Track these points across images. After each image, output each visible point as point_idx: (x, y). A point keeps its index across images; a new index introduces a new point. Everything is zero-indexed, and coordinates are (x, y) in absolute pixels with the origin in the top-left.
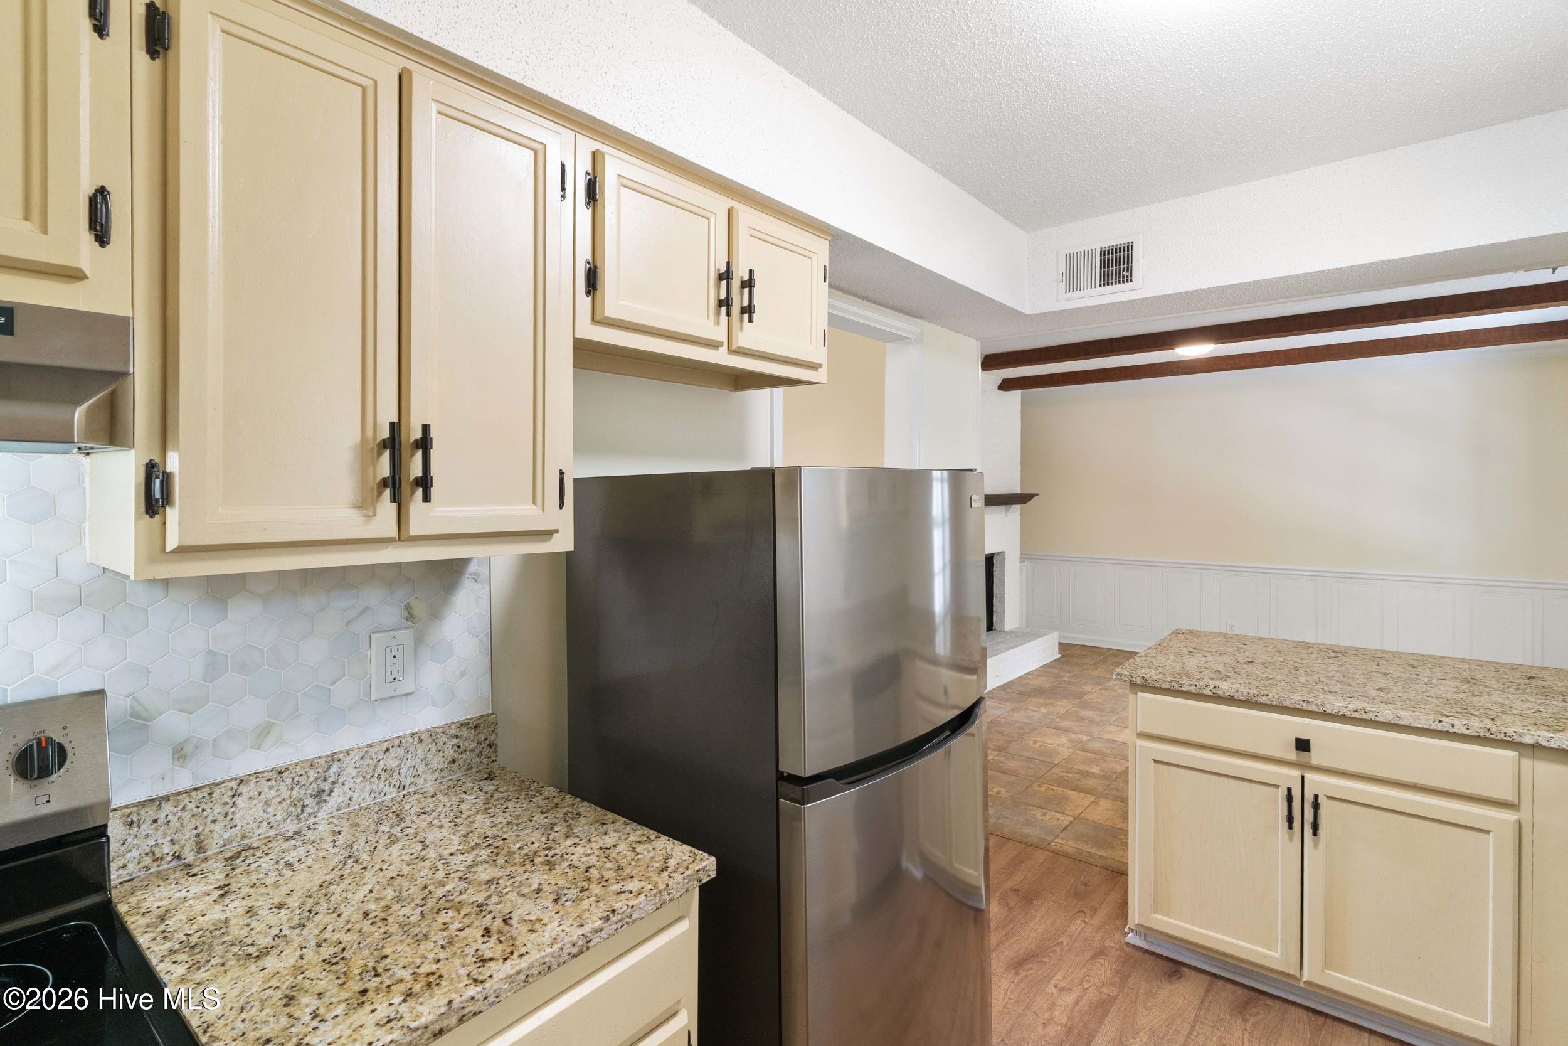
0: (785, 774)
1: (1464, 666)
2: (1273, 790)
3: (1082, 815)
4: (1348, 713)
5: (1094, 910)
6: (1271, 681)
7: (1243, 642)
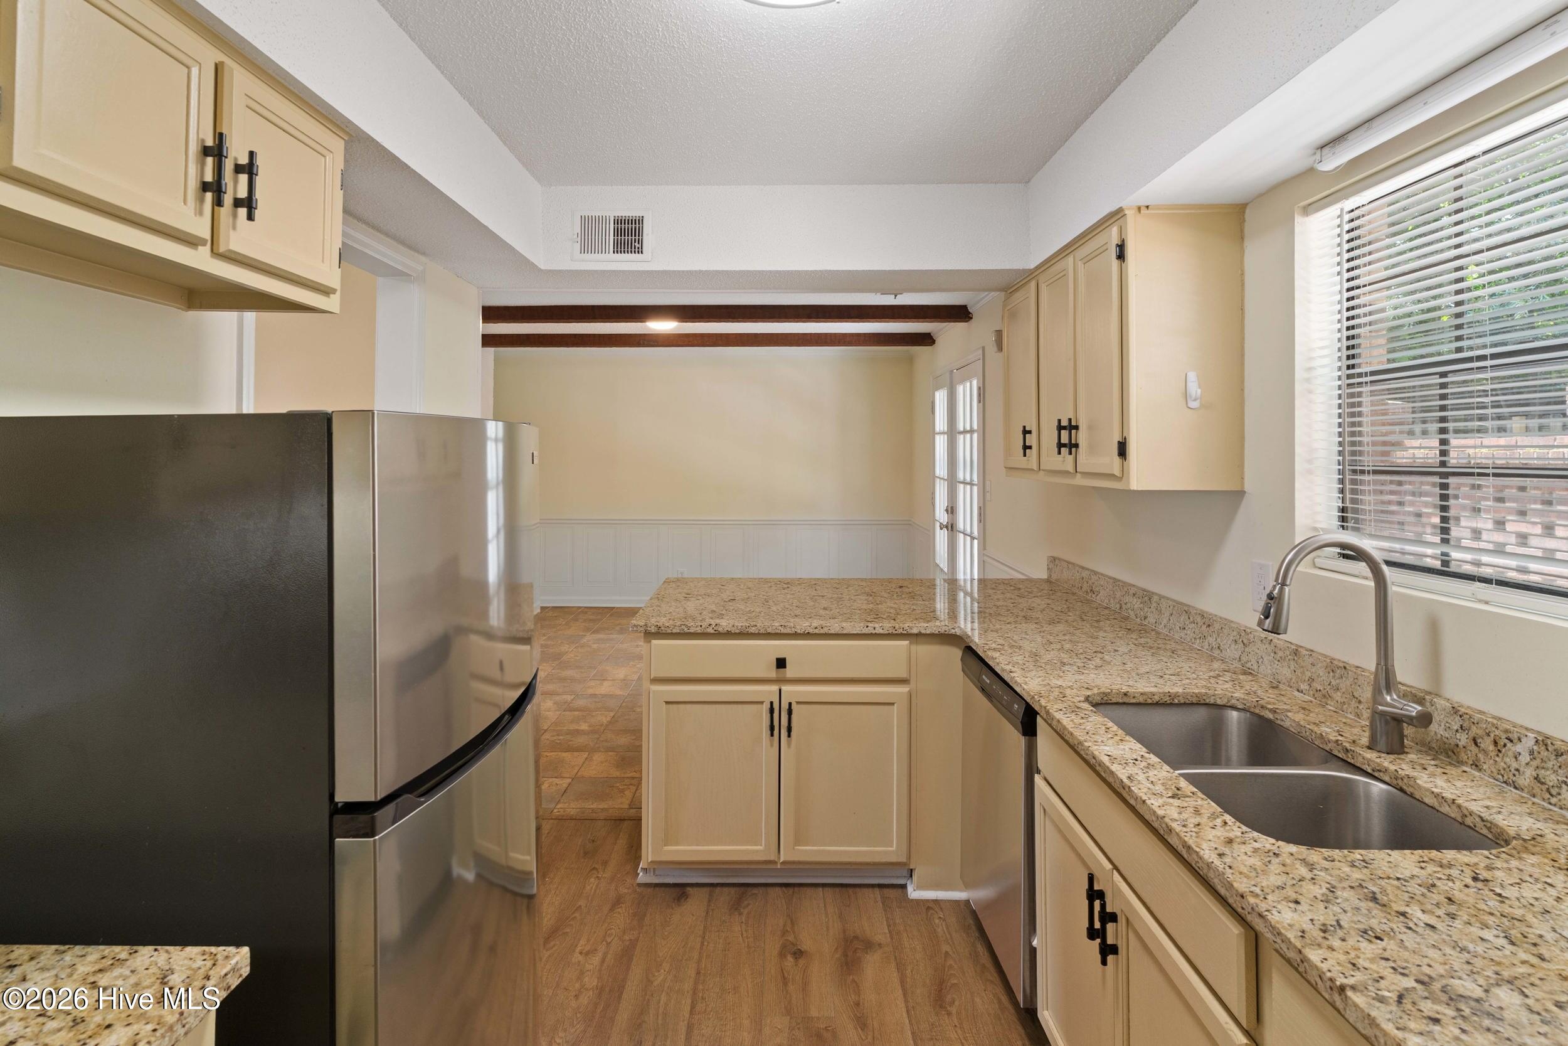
0: (340, 805)
1: (864, 584)
2: (759, 706)
3: (579, 774)
4: (811, 631)
5: (605, 863)
6: (754, 614)
7: (722, 583)
